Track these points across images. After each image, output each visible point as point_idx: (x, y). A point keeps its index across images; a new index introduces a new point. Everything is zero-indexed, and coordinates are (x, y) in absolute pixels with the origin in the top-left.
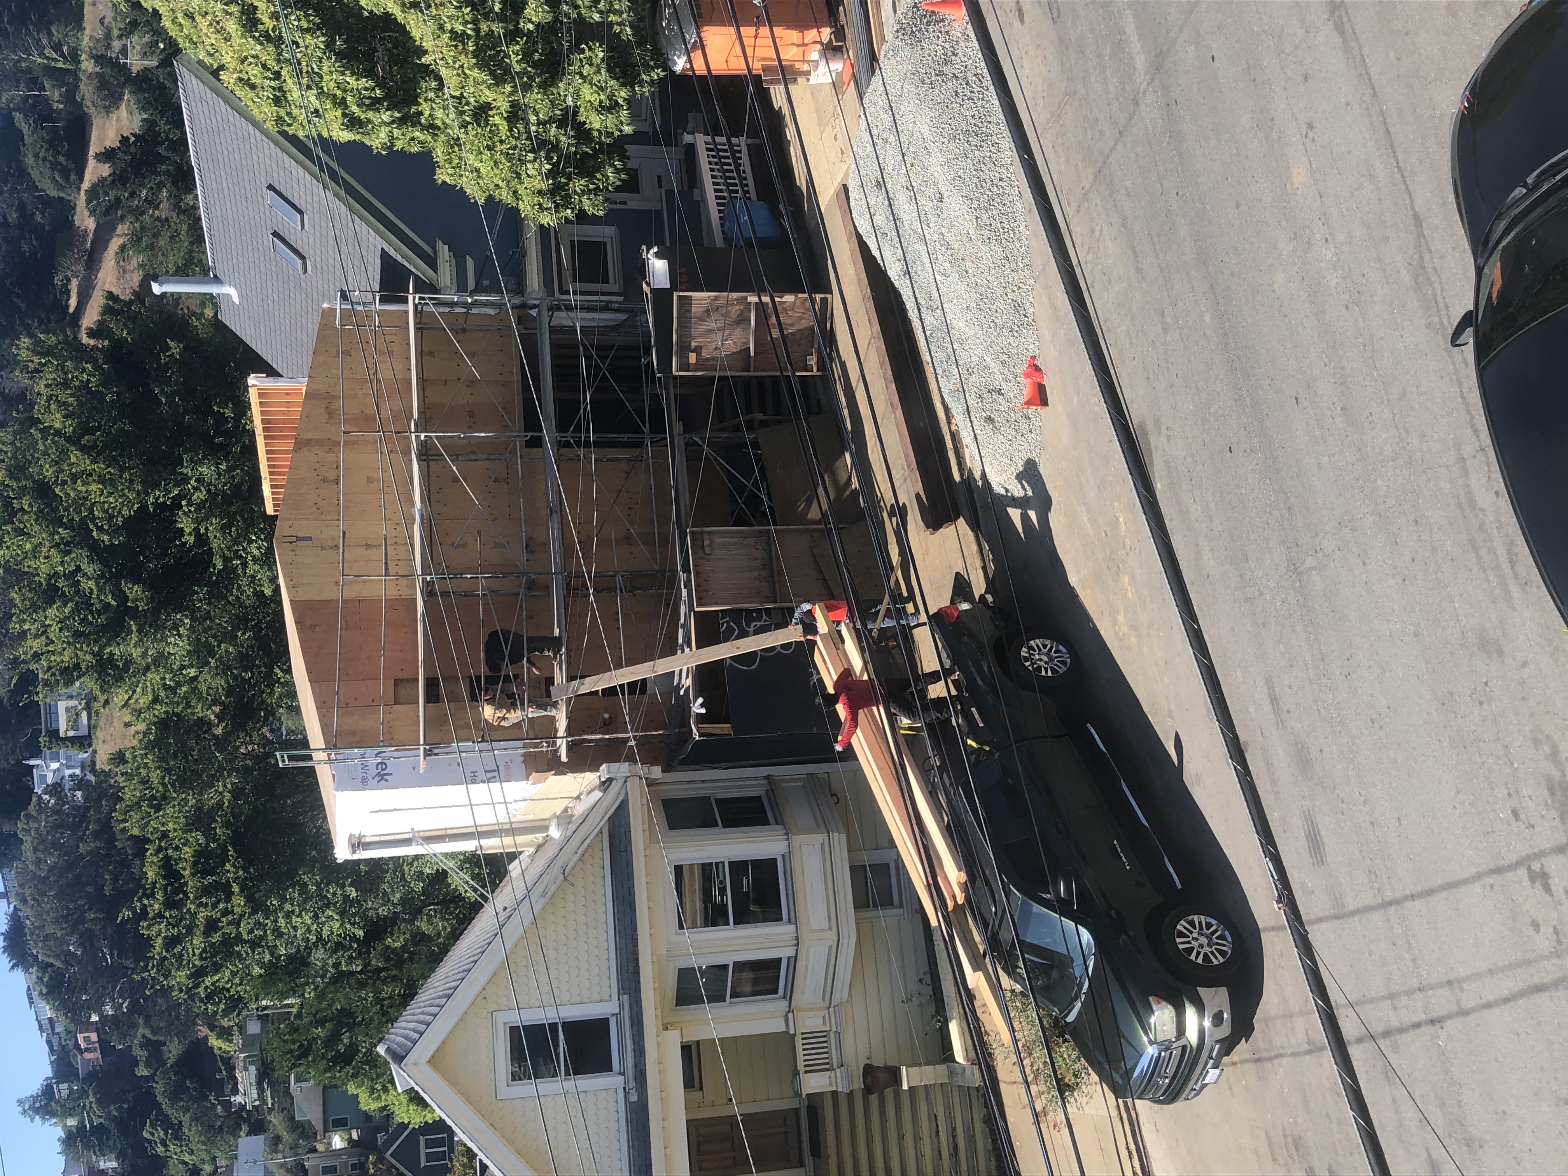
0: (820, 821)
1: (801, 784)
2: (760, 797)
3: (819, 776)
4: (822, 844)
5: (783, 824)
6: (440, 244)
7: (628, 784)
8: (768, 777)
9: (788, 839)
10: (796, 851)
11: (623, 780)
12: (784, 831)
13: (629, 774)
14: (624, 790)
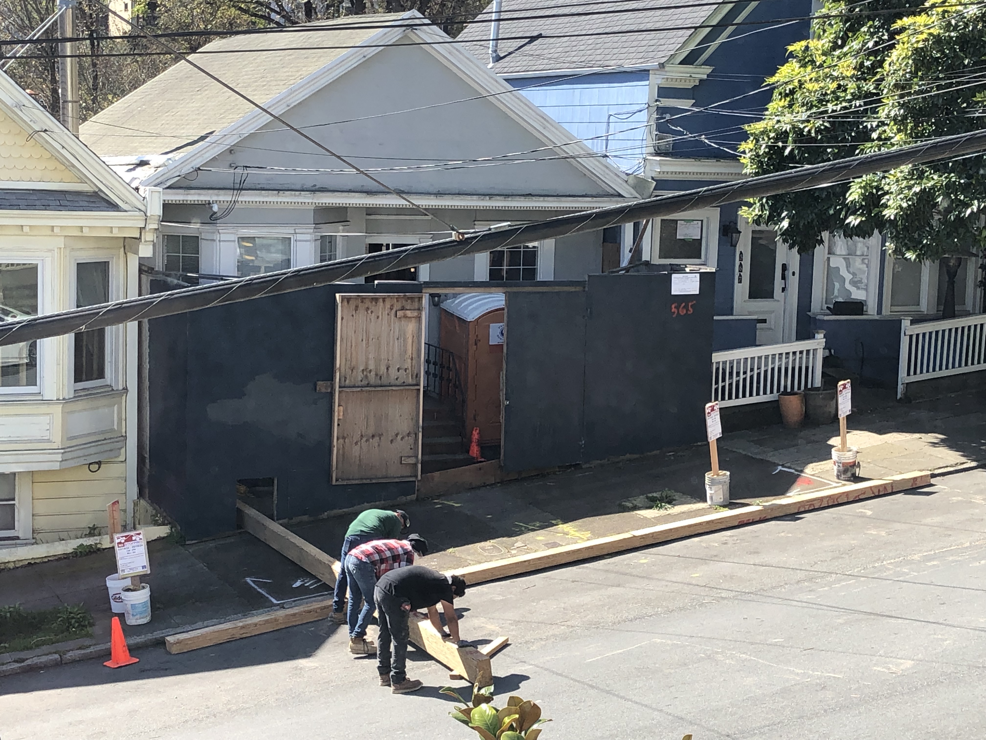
0: (74, 443)
1: (116, 427)
2: (104, 377)
3: (124, 449)
4: (49, 441)
5: (75, 397)
6: (708, 70)
7: (137, 213)
8: (126, 389)
9: (58, 400)
10: (44, 409)
11: (143, 208)
12: (67, 398)
13: (148, 214)
14: (130, 209)
